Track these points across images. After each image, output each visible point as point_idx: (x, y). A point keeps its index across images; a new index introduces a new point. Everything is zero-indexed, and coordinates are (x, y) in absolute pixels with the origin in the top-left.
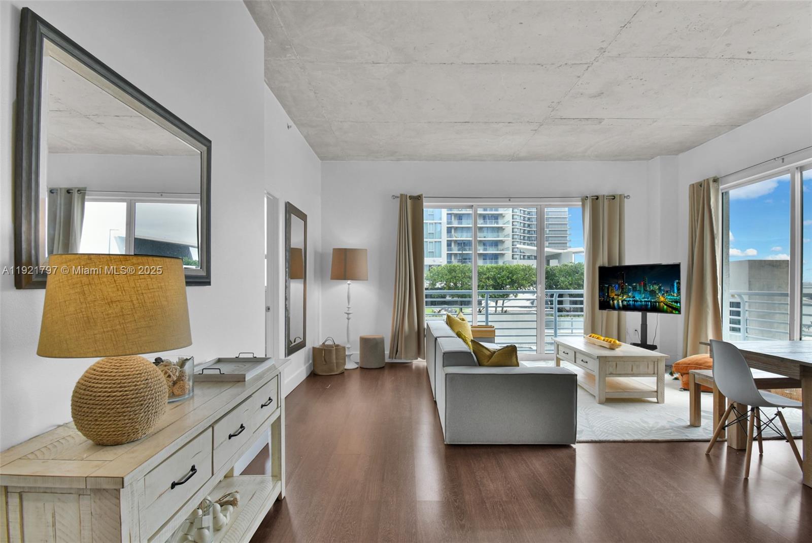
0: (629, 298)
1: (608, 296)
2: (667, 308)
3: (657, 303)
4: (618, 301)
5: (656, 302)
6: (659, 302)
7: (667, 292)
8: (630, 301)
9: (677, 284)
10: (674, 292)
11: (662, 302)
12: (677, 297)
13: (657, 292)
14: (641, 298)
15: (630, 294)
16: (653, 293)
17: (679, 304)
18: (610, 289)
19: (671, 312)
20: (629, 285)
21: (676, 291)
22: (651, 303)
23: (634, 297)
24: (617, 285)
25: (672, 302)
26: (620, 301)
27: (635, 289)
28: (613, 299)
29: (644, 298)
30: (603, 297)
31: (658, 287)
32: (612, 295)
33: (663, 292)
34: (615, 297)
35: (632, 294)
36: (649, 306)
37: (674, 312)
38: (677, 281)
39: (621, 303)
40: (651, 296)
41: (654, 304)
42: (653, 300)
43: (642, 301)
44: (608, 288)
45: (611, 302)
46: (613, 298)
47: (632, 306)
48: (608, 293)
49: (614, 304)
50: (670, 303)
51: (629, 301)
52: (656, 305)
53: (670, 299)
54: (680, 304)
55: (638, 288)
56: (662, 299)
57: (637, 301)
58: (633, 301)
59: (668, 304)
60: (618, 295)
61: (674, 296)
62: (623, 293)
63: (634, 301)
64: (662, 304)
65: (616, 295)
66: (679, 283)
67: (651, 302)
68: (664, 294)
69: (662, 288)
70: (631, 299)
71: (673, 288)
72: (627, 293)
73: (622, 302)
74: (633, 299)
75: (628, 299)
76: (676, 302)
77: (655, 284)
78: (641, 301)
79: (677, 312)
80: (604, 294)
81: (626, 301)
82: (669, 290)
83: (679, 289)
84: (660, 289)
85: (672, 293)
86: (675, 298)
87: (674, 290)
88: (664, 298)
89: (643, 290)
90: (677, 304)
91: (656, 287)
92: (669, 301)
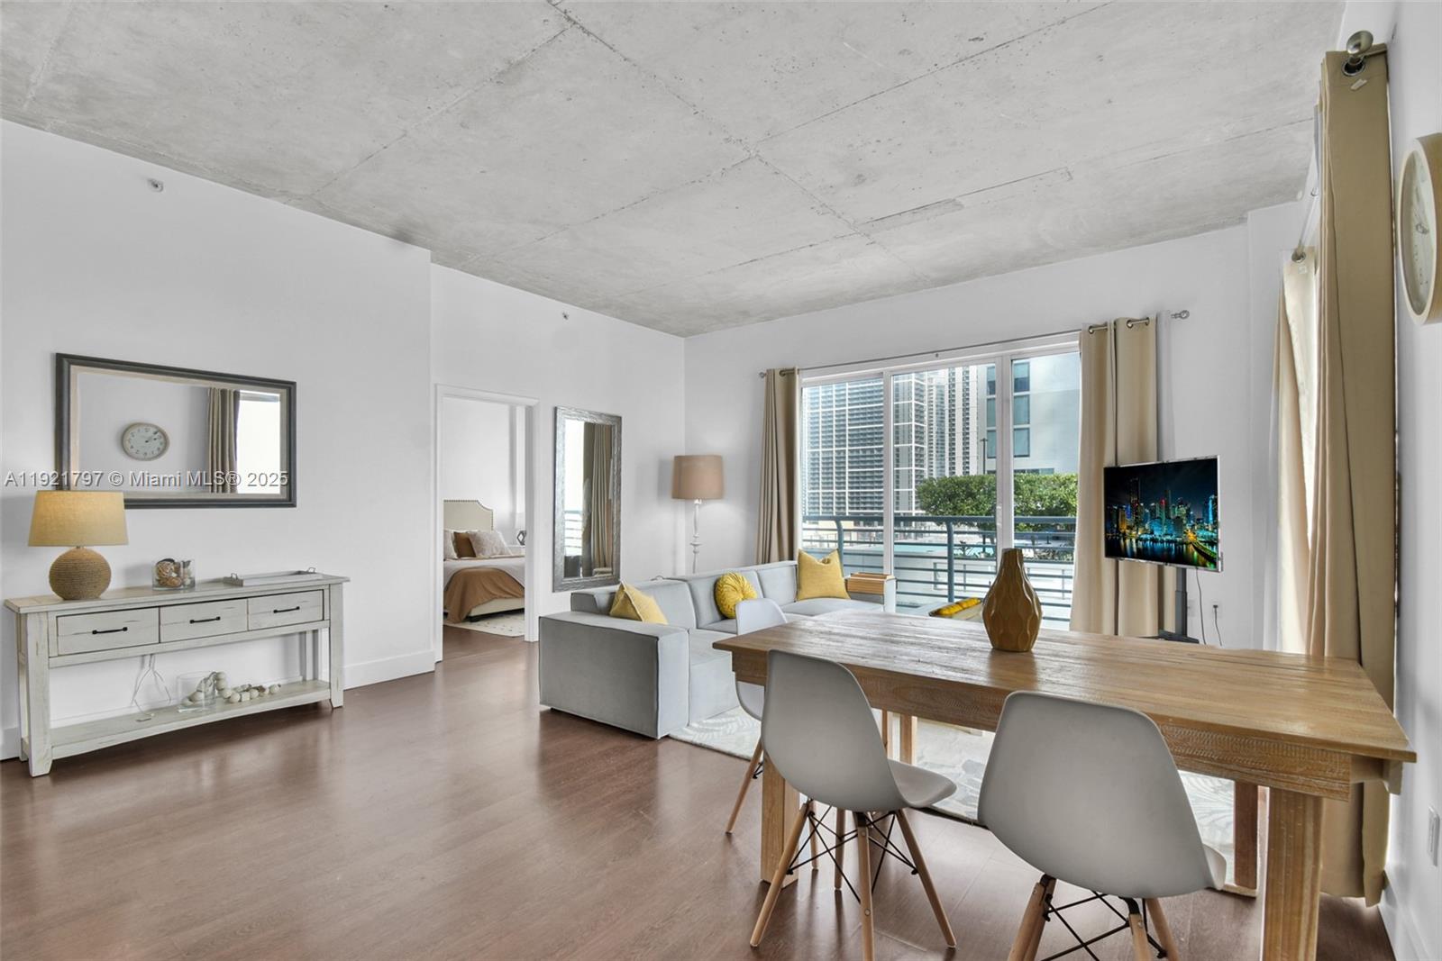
0: (1146, 533)
1: (1118, 530)
2: (1198, 557)
3: (1185, 546)
4: (1131, 539)
5: (1182, 543)
6: (1187, 544)
7: (1198, 521)
9: (1212, 503)
10: (1208, 522)
11: (1191, 543)
12: (1213, 532)
13: (1185, 522)
14: (1161, 533)
15: (1147, 526)
16: (1178, 523)
17: (1215, 548)
18: (1120, 515)
19: (1203, 566)
20: (1147, 506)
21: (1211, 519)
22: (1176, 546)
23: (1152, 533)
24: (1129, 507)
25: (1205, 543)
26: (1134, 540)
27: (1153, 516)
28: (1124, 537)
29: (1166, 535)
30: (1112, 532)
31: (1185, 511)
32: (1124, 528)
33: (1192, 522)
35: (1150, 526)
36: (1173, 552)
37: (1208, 565)
38: (1213, 497)
39: (1134, 546)
40: (1175, 530)
41: (1179, 548)
42: (1178, 539)
44: (1118, 511)
45: (1122, 541)
46: (1124, 534)
47: (1149, 553)
48: (1117, 523)
49: (1125, 545)
50: (1203, 545)
51: (1146, 540)
52: (1183, 549)
53: (1202, 537)
54: (1217, 550)
55: (1158, 513)
56: (1191, 537)
57: (1156, 541)
58: (1151, 540)
59: (1200, 548)
60: (1132, 529)
61: (1207, 530)
62: (1138, 523)
63: (1153, 540)
64: (1191, 547)
65: (1128, 527)
66: (1215, 501)
67: (1175, 542)
68: (1194, 526)
69: (1192, 513)
70: (1148, 537)
71: (1208, 512)
72: (1142, 524)
73: (1137, 541)
74: (1151, 537)
75: (1145, 536)
76: (1212, 544)
77: (1181, 504)
78: (1162, 542)
79: (1212, 567)
80: (1112, 526)
81: (1141, 539)
82: (1201, 517)
83: (1215, 515)
84: (1188, 515)
85: (1206, 524)
86: (1210, 534)
87: (1208, 517)
88: (1193, 535)
89: (1164, 518)
90: (1213, 547)
91: (1183, 510)
92: (1201, 542)
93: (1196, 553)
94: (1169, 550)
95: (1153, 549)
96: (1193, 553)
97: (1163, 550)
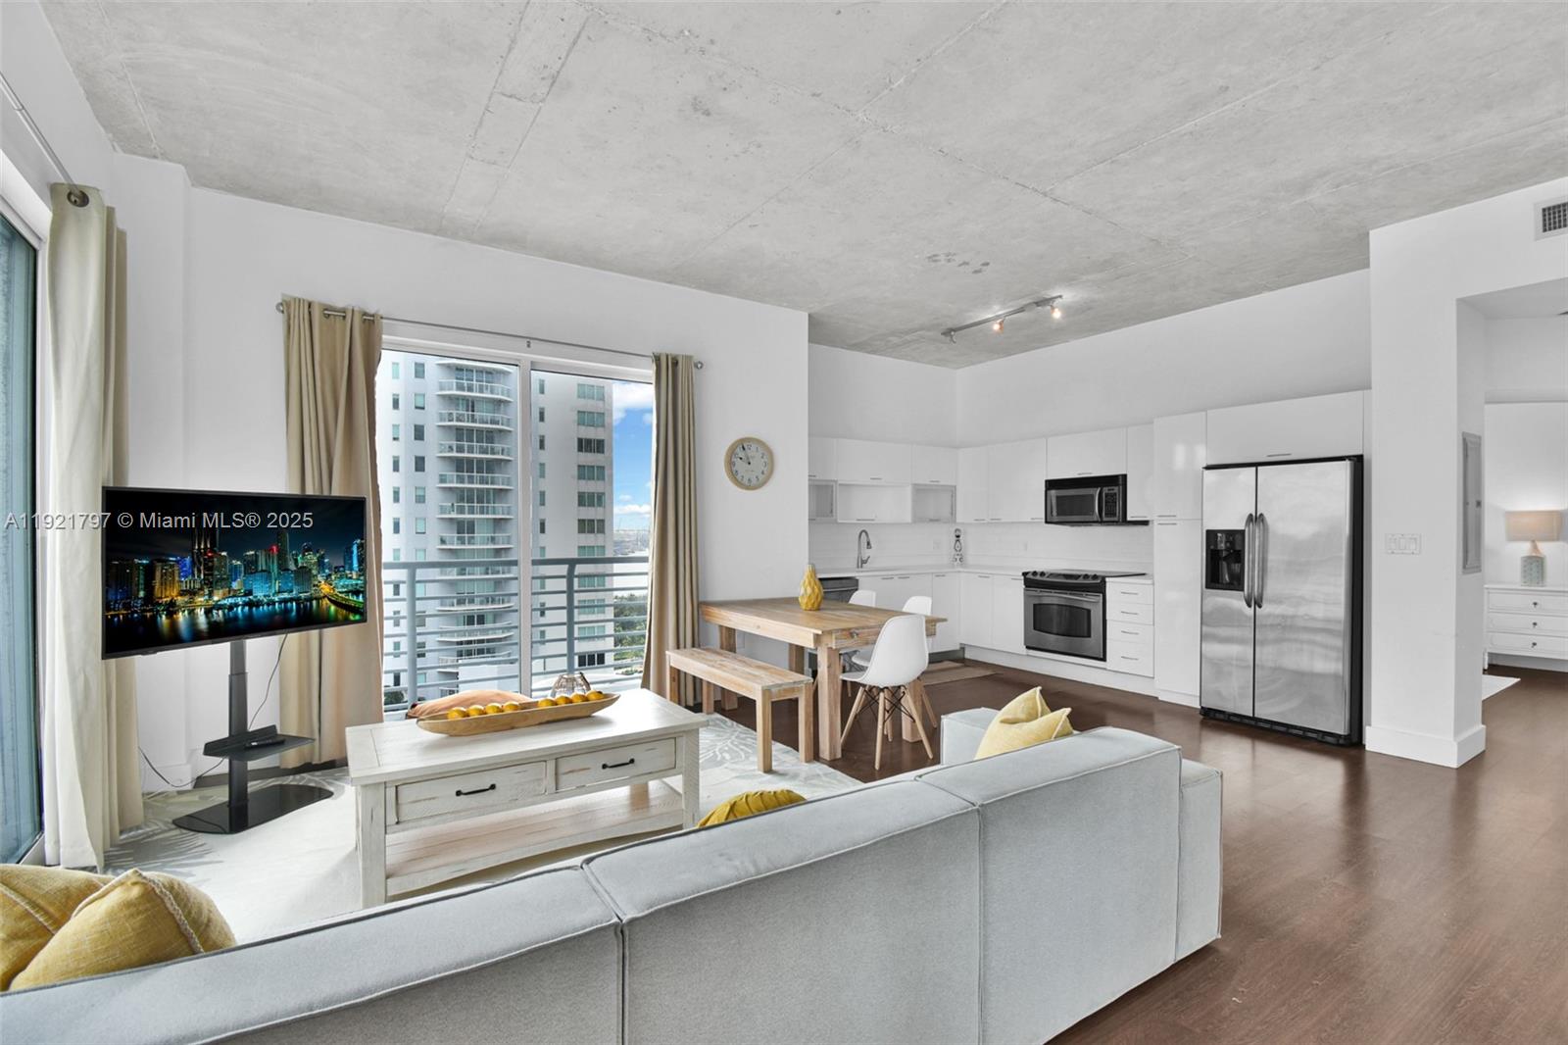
0: (234, 596)
1: (150, 598)
2: (336, 611)
3: (314, 602)
4: (192, 612)
5: (310, 599)
6: (318, 599)
7: (337, 569)
8: (237, 605)
9: (358, 548)
10: (351, 569)
11: (325, 596)
12: (358, 579)
13: (314, 572)
14: (268, 592)
15: (235, 585)
16: (304, 575)
17: (361, 596)
18: (158, 574)
19: (346, 621)
20: (232, 556)
21: (355, 565)
22: (298, 605)
23: (249, 593)
24: (188, 560)
25: (347, 592)
26: (200, 613)
27: (251, 567)
28: (171, 609)
29: (279, 592)
30: (127, 606)
31: (315, 560)
32: (168, 594)
33: (327, 571)
34: (180, 600)
35: (244, 583)
36: (294, 613)
37: (351, 617)
38: (359, 541)
40: (297, 584)
41: (305, 606)
42: (302, 595)
43: (274, 603)
44: (149, 572)
45: (164, 619)
46: (172, 604)
48: (149, 589)
49: (174, 625)
50: (343, 595)
51: (231, 607)
52: (311, 605)
53: (343, 587)
54: (364, 597)
55: (262, 564)
56: (325, 589)
57: (258, 604)
58: (245, 604)
59: (339, 600)
60: (192, 593)
61: (351, 578)
62: (211, 584)
63: (250, 604)
64: (326, 602)
65: (182, 593)
66: (362, 547)
67: (297, 600)
68: (330, 575)
69: (326, 560)
70: (240, 601)
71: (351, 558)
72: (225, 582)
73: (208, 612)
74: (246, 599)
75: (231, 601)
76: (356, 593)
77: (308, 550)
79: (357, 617)
80: (130, 595)
81: (220, 607)
82: (342, 564)
83: (362, 560)
84: (320, 564)
85: (348, 572)
86: (354, 582)
87: (351, 564)
88: (327, 587)
89: (275, 568)
90: (358, 596)
91: (312, 558)
92: (340, 592)
93: (333, 608)
94: (287, 611)
95: (249, 617)
96: (329, 608)
97: (273, 614)
